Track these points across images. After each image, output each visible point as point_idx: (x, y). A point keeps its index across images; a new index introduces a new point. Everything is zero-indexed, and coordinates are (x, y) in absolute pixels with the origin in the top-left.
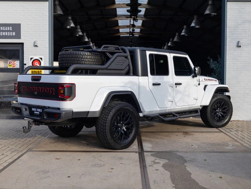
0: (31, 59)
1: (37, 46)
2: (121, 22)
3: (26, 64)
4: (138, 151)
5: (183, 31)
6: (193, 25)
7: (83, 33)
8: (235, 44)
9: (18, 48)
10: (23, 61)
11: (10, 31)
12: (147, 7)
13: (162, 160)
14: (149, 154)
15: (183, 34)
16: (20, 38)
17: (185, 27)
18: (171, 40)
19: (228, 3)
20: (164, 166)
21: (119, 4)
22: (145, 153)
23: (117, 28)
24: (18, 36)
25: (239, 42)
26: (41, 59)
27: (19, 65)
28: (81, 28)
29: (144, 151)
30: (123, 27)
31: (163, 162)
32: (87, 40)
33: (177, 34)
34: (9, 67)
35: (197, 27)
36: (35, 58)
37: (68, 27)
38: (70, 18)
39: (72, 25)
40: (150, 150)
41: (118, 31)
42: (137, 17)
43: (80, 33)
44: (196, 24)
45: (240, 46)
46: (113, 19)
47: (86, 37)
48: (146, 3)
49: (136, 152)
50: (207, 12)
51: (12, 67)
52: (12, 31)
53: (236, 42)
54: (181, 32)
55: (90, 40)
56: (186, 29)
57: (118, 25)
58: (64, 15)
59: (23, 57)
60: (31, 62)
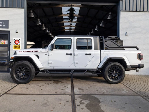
0: (14, 39)
1: (17, 33)
2: (65, 24)
3: (11, 43)
4: (71, 94)
5: (96, 28)
6: (101, 25)
7: (46, 28)
8: (125, 34)
9: (7, 34)
10: (10, 41)
11: (2, 24)
12: (78, 16)
13: (86, 101)
14: (78, 96)
15: (96, 30)
16: (8, 28)
17: (97, 26)
18: (90, 33)
19: (121, 12)
20: (87, 106)
21: (65, 14)
22: (75, 96)
24: (7, 27)
25: (126, 33)
26: (20, 40)
27: (7, 42)
28: (45, 26)
29: (75, 94)
30: (67, 26)
31: (86, 102)
32: (48, 32)
33: (93, 30)
34: (2, 44)
35: (103, 26)
36: (16, 39)
37: (38, 25)
38: (39, 20)
39: (40, 24)
40: (78, 93)
41: (64, 28)
42: (73, 20)
43: (45, 28)
44: (103, 24)
45: (127, 35)
46: (61, 22)
47: (48, 30)
48: (78, 14)
49: (70, 95)
50: (109, 18)
51: (3, 44)
52: (4, 24)
53: (125, 33)
54: (95, 29)
55: (50, 32)
56: (97, 27)
57: (64, 25)
58: (35, 18)
59: (10, 38)
60: (14, 41)
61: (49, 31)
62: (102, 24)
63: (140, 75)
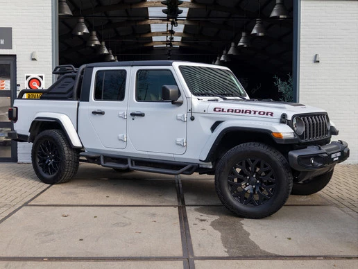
1: (34, 59)
2: (155, 28)
3: (19, 85)
4: (177, 204)
5: (241, 40)
6: (254, 31)
7: (101, 42)
8: (313, 59)
9: (8, 63)
10: (16, 81)
12: (191, 6)
13: (211, 216)
15: (240, 44)
16: (10, 47)
17: (244, 34)
18: (225, 52)
19: (302, 2)
20: (213, 224)
21: (152, 2)
22: (187, 208)
23: (149, 35)
24: (9, 45)
25: (316, 55)
27: (9, 85)
28: (98, 35)
29: (186, 204)
30: (157, 34)
31: (212, 219)
32: (106, 51)
33: (233, 44)
35: (260, 34)
36: (33, 76)
37: (80, 33)
38: (82, 20)
39: (86, 30)
40: (194, 203)
41: (150, 40)
42: (176, 20)
43: (97, 43)
44: (259, 31)
45: (319, 62)
46: (143, 23)
47: (105, 48)
49: (175, 206)
50: (274, 14)
53: (313, 55)
54: (238, 42)
55: (110, 51)
56: (245, 37)
57: (150, 31)
58: (74, 16)
59: (16, 75)
60: (27, 82)
61: (108, 50)
62: (258, 29)
63: (352, 163)
